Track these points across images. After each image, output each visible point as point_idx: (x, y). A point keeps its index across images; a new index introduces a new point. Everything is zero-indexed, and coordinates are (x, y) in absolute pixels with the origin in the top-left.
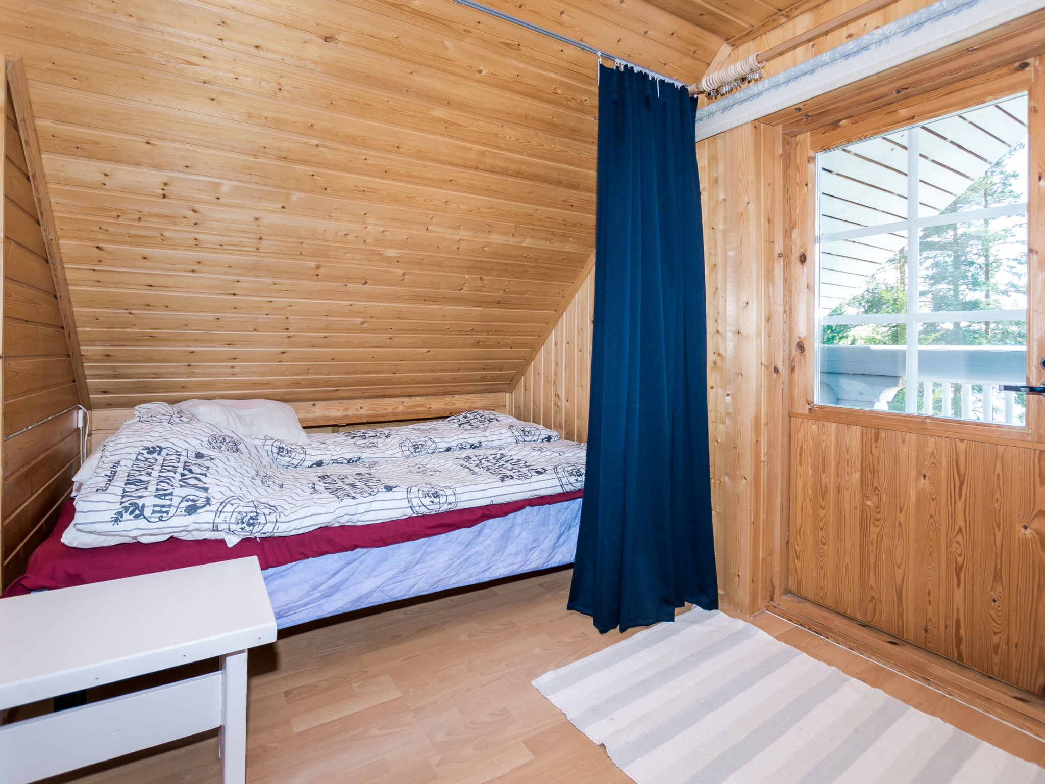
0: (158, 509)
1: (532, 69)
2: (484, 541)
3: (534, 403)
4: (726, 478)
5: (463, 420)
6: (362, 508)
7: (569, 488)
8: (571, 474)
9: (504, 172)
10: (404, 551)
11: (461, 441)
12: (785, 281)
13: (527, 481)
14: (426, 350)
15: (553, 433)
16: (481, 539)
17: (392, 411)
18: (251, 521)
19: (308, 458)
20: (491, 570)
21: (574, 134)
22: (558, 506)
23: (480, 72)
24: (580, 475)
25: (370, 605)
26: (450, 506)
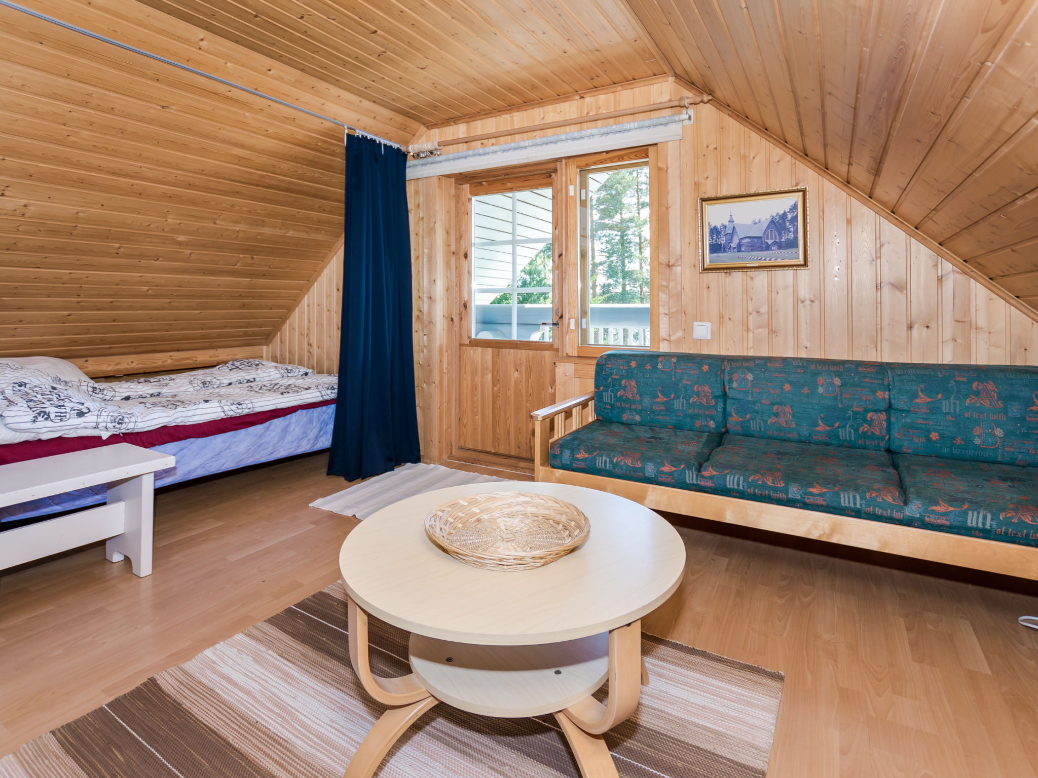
0: (59, 414)
1: (302, 131)
2: (270, 435)
3: (290, 352)
4: (425, 385)
5: (231, 367)
6: (190, 413)
7: (327, 398)
8: (328, 389)
9: (277, 188)
10: (218, 441)
11: (239, 378)
12: (457, 268)
13: (299, 394)
14: (199, 311)
15: (310, 371)
16: (268, 433)
17: (161, 364)
18: (120, 421)
19: (117, 394)
20: (275, 453)
21: (328, 168)
22: (319, 409)
23: (267, 131)
24: (334, 389)
25: (195, 477)
26: (249, 410)
